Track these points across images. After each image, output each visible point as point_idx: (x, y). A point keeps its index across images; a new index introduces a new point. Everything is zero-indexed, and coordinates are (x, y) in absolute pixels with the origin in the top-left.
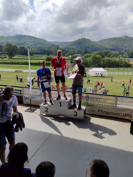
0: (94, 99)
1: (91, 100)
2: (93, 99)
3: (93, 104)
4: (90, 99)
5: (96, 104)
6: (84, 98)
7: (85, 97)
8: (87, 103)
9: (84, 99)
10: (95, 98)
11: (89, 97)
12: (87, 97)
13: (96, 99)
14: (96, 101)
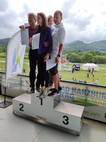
0: (99, 95)
1: (93, 95)
2: (96, 94)
3: (95, 103)
4: (90, 93)
5: (101, 103)
6: (81, 91)
7: (83, 90)
8: (86, 100)
9: (80, 94)
10: (100, 93)
11: (89, 91)
12: (86, 91)
13: (102, 95)
14: (101, 98)
